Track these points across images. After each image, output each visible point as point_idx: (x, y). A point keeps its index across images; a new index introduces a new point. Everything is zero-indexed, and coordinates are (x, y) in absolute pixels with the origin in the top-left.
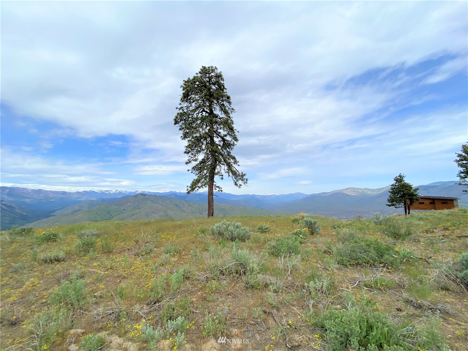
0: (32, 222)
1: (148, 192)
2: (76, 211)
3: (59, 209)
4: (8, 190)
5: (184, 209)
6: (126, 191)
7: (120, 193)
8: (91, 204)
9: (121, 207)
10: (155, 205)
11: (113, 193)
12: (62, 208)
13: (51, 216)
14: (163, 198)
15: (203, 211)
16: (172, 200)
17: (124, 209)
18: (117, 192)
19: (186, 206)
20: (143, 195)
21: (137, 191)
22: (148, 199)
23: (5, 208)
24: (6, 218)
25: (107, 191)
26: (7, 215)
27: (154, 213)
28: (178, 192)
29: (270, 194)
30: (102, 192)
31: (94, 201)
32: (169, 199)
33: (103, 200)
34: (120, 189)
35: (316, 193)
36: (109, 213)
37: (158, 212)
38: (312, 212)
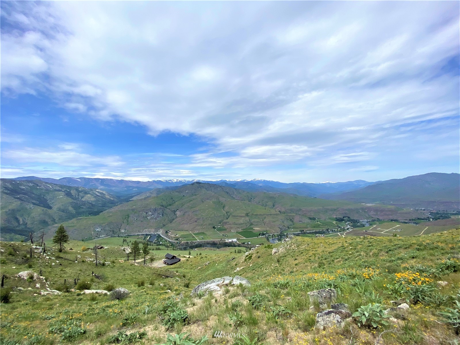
0: (117, 205)
1: (202, 181)
2: (148, 197)
3: (136, 195)
4: (100, 181)
5: (234, 196)
6: (185, 180)
7: (180, 182)
8: (159, 191)
9: (181, 194)
10: (209, 192)
11: (175, 182)
12: (137, 195)
13: (130, 201)
14: (215, 186)
15: (252, 199)
16: (223, 188)
17: (184, 196)
18: (178, 181)
19: (235, 193)
20: (198, 183)
21: (193, 180)
22: (203, 187)
23: (99, 194)
24: (99, 202)
25: (170, 180)
26: (100, 200)
27: (208, 199)
28: (228, 180)
29: (324, 183)
30: (166, 181)
31: (160, 189)
32: (221, 187)
33: (167, 188)
34: (180, 179)
35: (383, 180)
36: (172, 199)
37: (211, 198)
38: (378, 202)
